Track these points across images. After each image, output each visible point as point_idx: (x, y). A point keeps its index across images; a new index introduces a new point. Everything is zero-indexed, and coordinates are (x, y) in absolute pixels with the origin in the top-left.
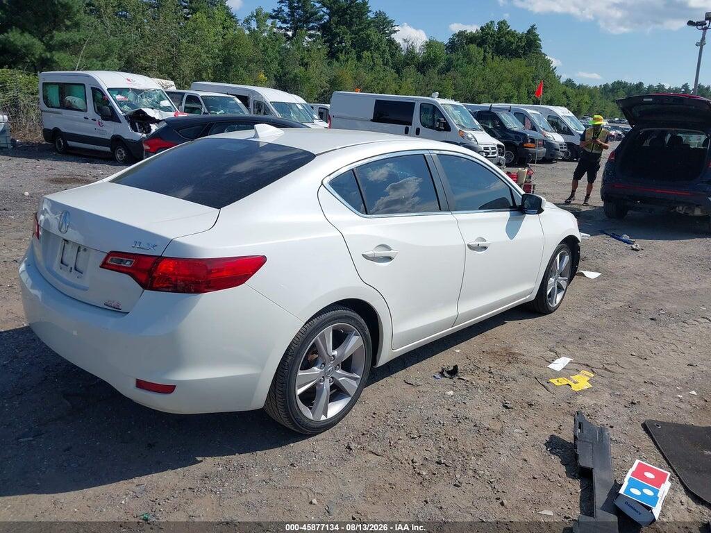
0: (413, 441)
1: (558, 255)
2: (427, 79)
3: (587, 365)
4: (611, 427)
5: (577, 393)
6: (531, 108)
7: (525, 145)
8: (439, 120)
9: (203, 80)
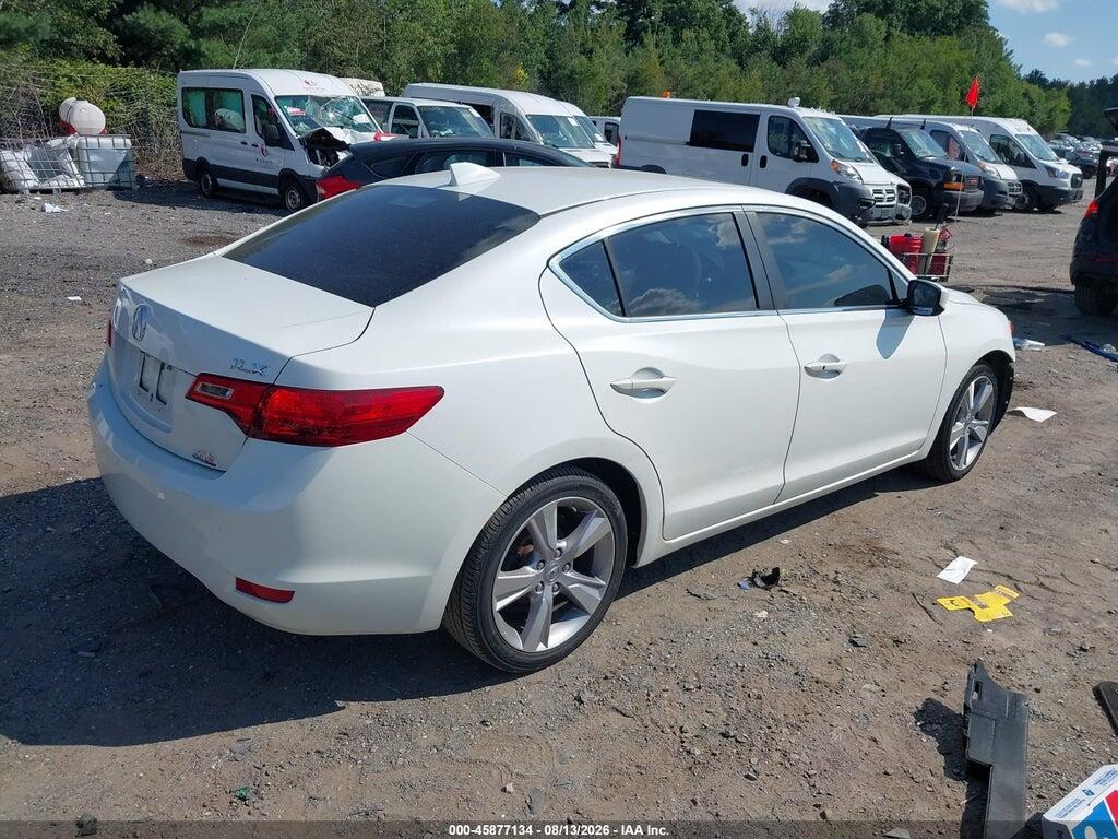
0: (687, 695)
1: (973, 384)
2: (787, 74)
3: (1009, 576)
4: (1038, 691)
5: (984, 626)
6: (961, 123)
7: (946, 186)
8: (798, 144)
9: (428, 80)
